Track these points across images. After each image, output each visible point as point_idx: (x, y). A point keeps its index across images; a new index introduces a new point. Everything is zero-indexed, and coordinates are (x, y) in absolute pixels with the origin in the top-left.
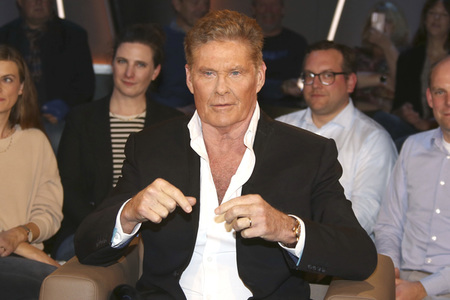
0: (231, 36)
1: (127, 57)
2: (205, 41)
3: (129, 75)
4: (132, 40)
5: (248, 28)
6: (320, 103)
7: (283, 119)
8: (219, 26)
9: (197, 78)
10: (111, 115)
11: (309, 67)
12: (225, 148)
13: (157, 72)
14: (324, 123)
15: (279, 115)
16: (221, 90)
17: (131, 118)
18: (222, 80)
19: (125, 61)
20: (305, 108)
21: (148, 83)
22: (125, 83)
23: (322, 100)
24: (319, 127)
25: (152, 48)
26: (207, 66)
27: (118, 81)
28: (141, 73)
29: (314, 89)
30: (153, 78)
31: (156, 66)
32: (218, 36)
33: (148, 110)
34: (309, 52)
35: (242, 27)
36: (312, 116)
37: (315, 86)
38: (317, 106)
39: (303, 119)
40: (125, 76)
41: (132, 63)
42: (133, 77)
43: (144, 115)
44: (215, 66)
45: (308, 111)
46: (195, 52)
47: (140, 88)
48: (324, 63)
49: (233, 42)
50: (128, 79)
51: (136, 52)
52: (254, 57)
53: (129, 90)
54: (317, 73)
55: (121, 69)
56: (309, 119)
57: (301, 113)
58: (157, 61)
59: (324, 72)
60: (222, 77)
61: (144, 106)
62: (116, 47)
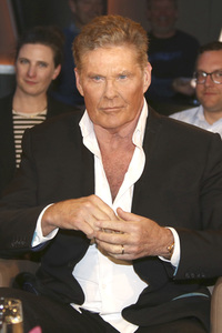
0: (116, 43)
1: (28, 57)
2: (92, 48)
3: (31, 74)
4: (34, 41)
5: (133, 33)
6: (212, 100)
7: (176, 117)
8: (105, 33)
9: (86, 83)
10: (14, 112)
11: (201, 67)
12: (115, 145)
13: (57, 71)
14: (216, 120)
15: (173, 113)
16: (110, 95)
17: (33, 116)
18: (110, 85)
19: (28, 61)
20: (197, 105)
21: (49, 83)
22: (27, 82)
23: (214, 98)
24: (211, 124)
25: (53, 49)
26: (95, 72)
27: (21, 80)
28: (42, 73)
29: (206, 87)
30: (54, 77)
31: (56, 66)
32: (104, 43)
33: (49, 108)
34: (202, 52)
35: (127, 33)
36: (204, 114)
37: (207, 85)
38: (209, 104)
39: (195, 117)
40: (28, 75)
41: (34, 63)
42: (35, 76)
43: (45, 112)
44: (103, 72)
45: (201, 108)
46: (84, 59)
47: (41, 87)
48: (215, 63)
49: (119, 48)
50: (30, 78)
51: (38, 53)
52: (140, 60)
53: (31, 89)
54: (209, 72)
55: (23, 69)
56: (201, 116)
57: (194, 110)
58: (57, 61)
59: (216, 72)
60: (110, 82)
61: (45, 104)
62: (18, 48)
